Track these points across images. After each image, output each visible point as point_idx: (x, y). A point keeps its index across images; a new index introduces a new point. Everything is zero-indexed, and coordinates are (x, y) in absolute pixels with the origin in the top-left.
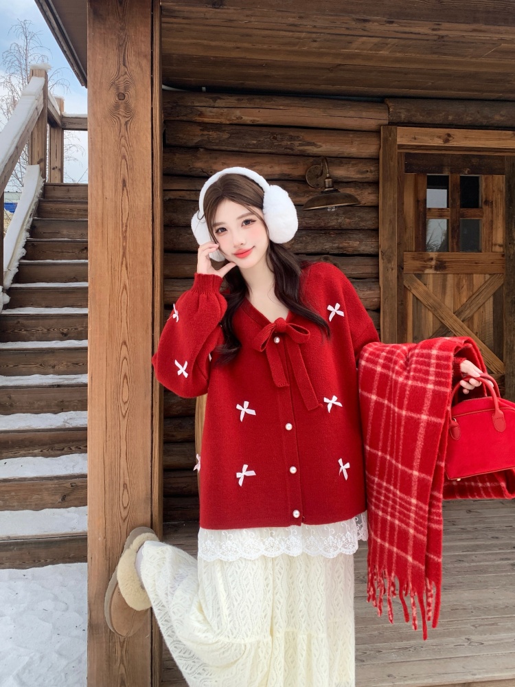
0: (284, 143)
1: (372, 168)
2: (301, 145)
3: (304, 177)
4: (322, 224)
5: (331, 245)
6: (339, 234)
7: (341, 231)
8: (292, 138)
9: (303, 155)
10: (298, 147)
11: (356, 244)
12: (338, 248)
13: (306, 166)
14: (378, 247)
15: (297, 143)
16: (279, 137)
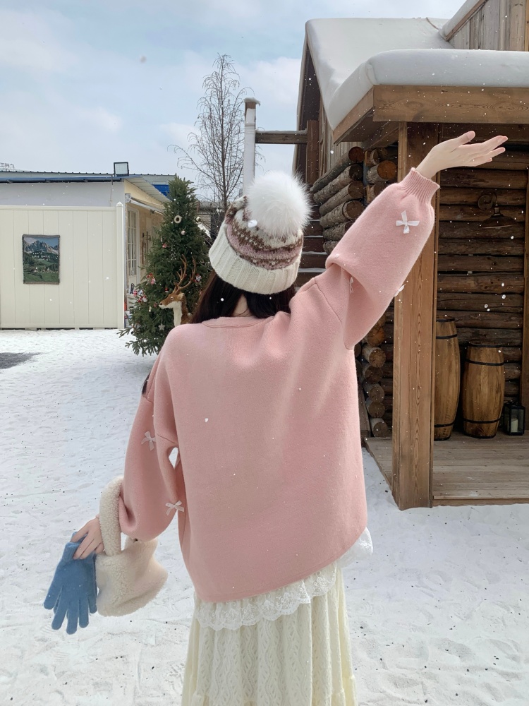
0: (464, 180)
1: (522, 197)
2: (475, 181)
3: (477, 202)
4: (487, 235)
5: (492, 249)
6: (498, 242)
7: (500, 240)
8: (469, 177)
9: (476, 188)
10: (473, 183)
11: (509, 248)
12: (497, 251)
13: (478, 196)
14: (524, 251)
15: (472, 180)
16: (461, 176)
